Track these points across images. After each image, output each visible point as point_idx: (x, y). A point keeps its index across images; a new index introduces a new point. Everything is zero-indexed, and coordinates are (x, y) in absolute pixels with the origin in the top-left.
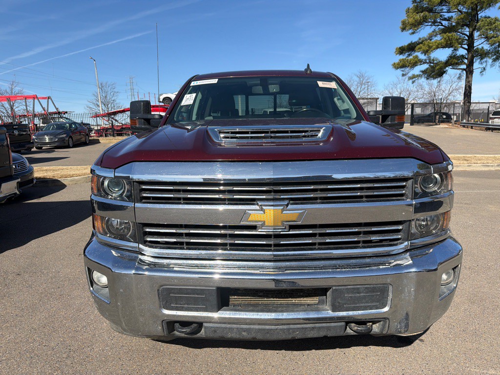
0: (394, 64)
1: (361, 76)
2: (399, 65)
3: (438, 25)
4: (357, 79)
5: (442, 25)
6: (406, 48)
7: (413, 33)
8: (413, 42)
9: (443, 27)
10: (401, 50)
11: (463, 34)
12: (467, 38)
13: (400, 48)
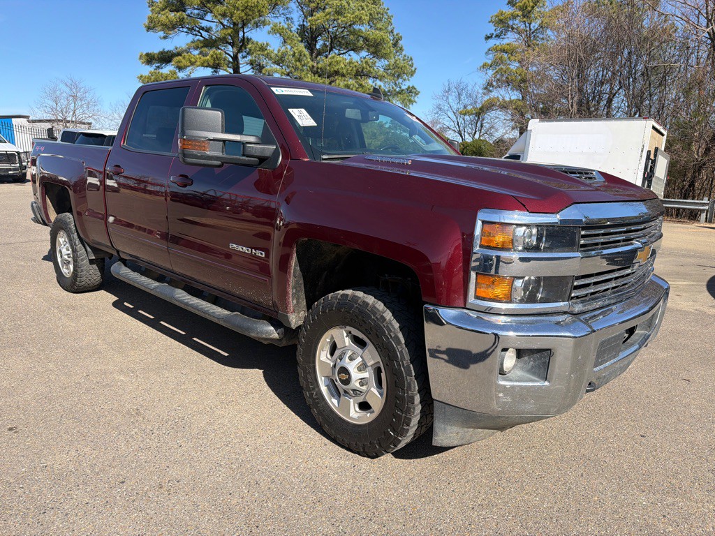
0: (142, 76)
1: (74, 86)
2: (150, 79)
3: (196, 35)
4: (67, 90)
5: (201, 36)
6: (156, 56)
7: (165, 38)
8: (166, 50)
9: (202, 39)
10: (150, 59)
11: (226, 53)
12: (231, 60)
13: (147, 55)
